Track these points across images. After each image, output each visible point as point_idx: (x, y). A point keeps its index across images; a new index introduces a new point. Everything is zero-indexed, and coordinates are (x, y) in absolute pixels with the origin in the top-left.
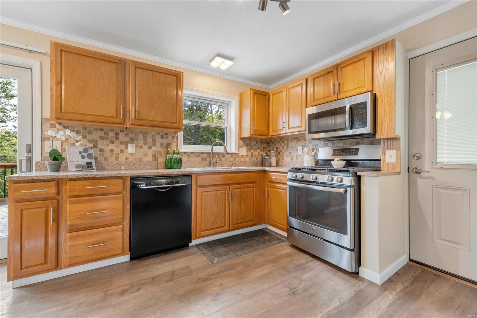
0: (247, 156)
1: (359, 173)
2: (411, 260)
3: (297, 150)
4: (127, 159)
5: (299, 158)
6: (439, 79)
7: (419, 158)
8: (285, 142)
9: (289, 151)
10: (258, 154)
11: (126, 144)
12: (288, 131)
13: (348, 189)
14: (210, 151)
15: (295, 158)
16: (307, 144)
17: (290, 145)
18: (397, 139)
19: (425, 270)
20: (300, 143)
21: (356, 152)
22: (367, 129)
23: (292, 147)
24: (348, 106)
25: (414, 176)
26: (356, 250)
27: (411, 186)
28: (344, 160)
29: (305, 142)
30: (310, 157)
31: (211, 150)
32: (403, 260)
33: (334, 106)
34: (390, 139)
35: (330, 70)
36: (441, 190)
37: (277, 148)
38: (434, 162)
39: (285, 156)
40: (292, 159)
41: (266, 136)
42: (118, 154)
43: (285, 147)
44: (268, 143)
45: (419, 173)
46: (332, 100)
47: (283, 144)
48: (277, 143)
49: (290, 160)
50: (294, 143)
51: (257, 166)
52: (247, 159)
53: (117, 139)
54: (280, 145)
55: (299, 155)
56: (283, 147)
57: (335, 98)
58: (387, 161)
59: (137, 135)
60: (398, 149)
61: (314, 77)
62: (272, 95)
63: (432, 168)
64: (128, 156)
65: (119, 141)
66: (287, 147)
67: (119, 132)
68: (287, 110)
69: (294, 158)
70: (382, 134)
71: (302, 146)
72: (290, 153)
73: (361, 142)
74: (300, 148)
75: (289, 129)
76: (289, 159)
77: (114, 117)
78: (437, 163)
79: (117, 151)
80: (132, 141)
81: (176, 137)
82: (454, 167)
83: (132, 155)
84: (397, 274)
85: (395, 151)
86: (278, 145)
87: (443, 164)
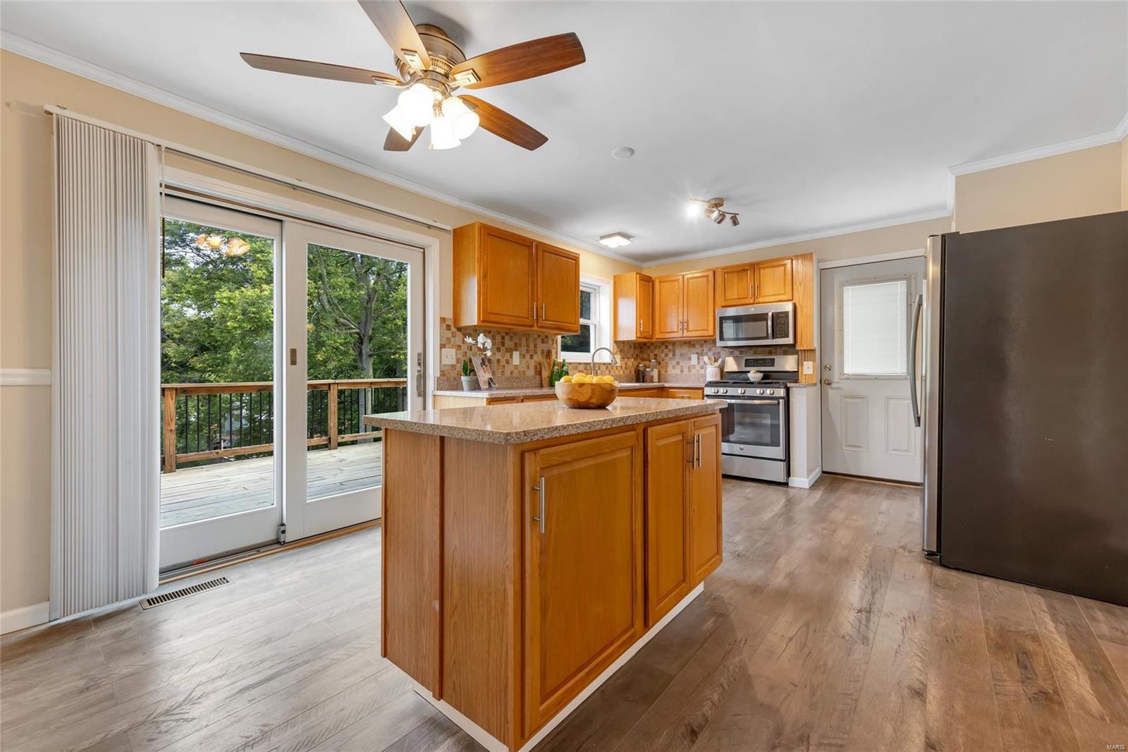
0: (621, 367)
1: (789, 385)
2: (823, 472)
3: (690, 359)
4: (512, 373)
5: (693, 370)
6: (845, 295)
7: (830, 370)
8: (670, 347)
9: (677, 360)
10: (631, 364)
11: (510, 351)
12: (686, 334)
13: (781, 401)
14: (591, 361)
15: (686, 370)
16: (705, 351)
17: (678, 352)
18: (813, 351)
19: (834, 478)
20: (694, 350)
21: (772, 362)
22: (790, 340)
23: (682, 355)
24: (770, 314)
25: (825, 387)
26: (787, 460)
27: (823, 397)
28: (761, 372)
29: (701, 349)
30: (714, 369)
31: (591, 359)
32: (817, 473)
33: (752, 310)
34: (808, 350)
35: (746, 268)
36: (848, 400)
37: (656, 355)
38: (842, 373)
39: (670, 368)
40: (682, 371)
41: (649, 338)
42: (504, 366)
43: (670, 355)
44: (641, 348)
45: (830, 384)
46: (748, 302)
47: (666, 351)
48: (655, 348)
49: (679, 373)
50: (685, 349)
51: (631, 382)
52: (621, 372)
53: (503, 344)
54: (661, 351)
55: (693, 365)
56: (666, 355)
57: (752, 301)
58: (805, 373)
59: (520, 339)
60: (814, 361)
61: (726, 270)
62: (660, 282)
63: (841, 379)
64: (513, 369)
65: (504, 348)
66: (674, 355)
67: (504, 334)
68: (685, 305)
69: (684, 370)
70: (802, 345)
71: (697, 353)
72: (678, 363)
73: (773, 351)
74: (694, 357)
75: (688, 331)
76: (677, 371)
77: (526, 318)
78: (844, 374)
79: (503, 363)
80: (516, 347)
81: (555, 342)
82: (856, 377)
83: (516, 367)
84: (816, 482)
85: (811, 363)
86: (656, 352)
87: (848, 375)
